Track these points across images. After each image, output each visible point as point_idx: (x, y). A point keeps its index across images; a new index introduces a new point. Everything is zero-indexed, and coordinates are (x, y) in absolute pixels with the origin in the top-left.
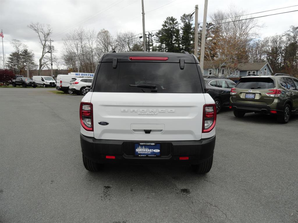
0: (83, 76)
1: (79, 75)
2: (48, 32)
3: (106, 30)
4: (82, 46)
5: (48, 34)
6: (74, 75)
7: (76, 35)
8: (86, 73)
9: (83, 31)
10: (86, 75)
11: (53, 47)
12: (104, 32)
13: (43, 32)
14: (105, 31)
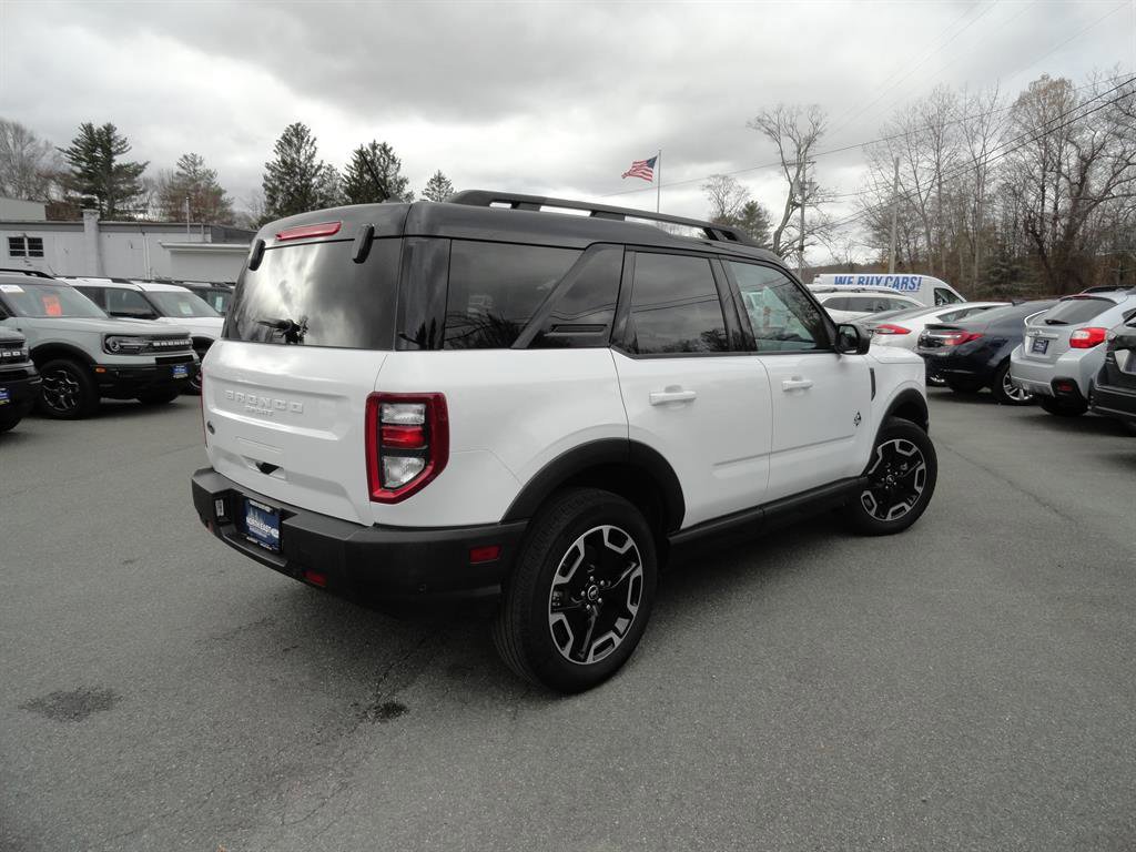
0: (864, 286)
1: (849, 283)
2: (812, 131)
3: (1055, 77)
4: (938, 165)
5: (810, 141)
6: (831, 283)
7: (918, 124)
8: (879, 275)
9: (950, 102)
10: (878, 284)
11: (811, 183)
12: (1046, 91)
13: (795, 134)
14: (1054, 85)
